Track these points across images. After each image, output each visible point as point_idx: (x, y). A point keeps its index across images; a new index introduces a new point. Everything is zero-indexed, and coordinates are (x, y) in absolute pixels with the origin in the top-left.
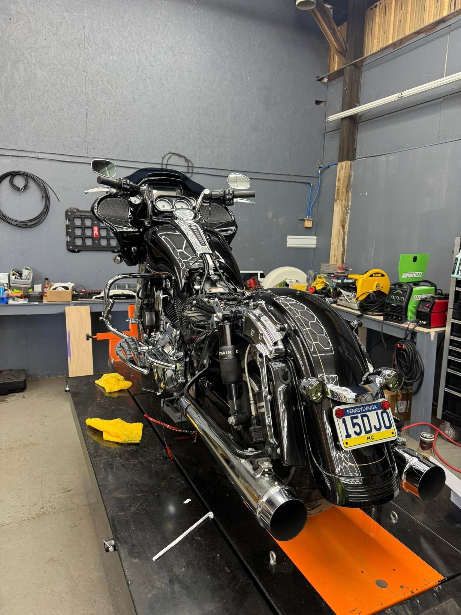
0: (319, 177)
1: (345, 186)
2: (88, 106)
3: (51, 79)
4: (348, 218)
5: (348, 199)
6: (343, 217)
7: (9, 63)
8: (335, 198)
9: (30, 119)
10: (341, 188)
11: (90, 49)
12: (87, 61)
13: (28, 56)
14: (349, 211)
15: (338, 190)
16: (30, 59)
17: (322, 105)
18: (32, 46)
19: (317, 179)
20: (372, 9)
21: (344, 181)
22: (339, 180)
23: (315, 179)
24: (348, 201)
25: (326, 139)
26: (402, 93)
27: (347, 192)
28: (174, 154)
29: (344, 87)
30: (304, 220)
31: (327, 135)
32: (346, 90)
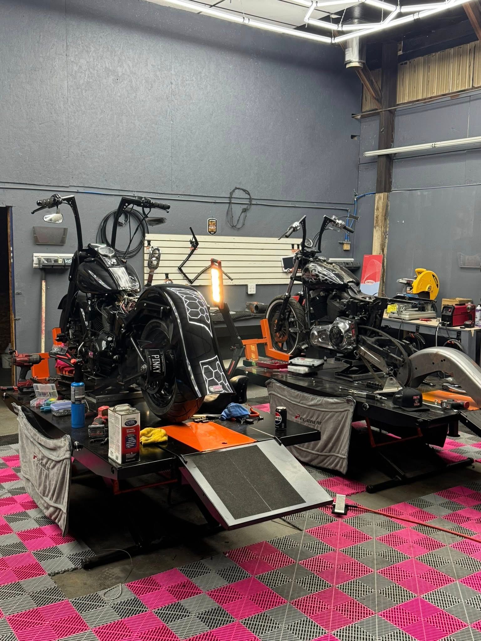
0: (355, 204)
1: (384, 215)
2: (173, 150)
3: (146, 128)
4: (387, 242)
5: (386, 226)
6: (383, 241)
7: (115, 116)
8: (375, 225)
9: (129, 163)
10: (380, 216)
11: (176, 101)
12: (173, 111)
13: (129, 110)
14: (387, 236)
15: (377, 217)
16: (131, 112)
17: (356, 138)
18: (133, 101)
19: (353, 206)
20: (402, 64)
21: (383, 210)
22: (378, 209)
23: (351, 205)
24: (386, 227)
25: (360, 169)
26: (435, 143)
27: (385, 219)
28: (238, 189)
29: (380, 128)
30: (343, 244)
31: (361, 167)
32: (382, 132)
